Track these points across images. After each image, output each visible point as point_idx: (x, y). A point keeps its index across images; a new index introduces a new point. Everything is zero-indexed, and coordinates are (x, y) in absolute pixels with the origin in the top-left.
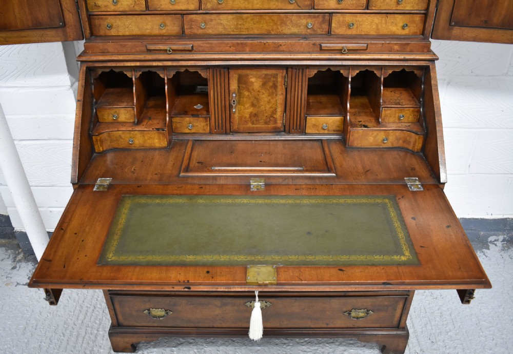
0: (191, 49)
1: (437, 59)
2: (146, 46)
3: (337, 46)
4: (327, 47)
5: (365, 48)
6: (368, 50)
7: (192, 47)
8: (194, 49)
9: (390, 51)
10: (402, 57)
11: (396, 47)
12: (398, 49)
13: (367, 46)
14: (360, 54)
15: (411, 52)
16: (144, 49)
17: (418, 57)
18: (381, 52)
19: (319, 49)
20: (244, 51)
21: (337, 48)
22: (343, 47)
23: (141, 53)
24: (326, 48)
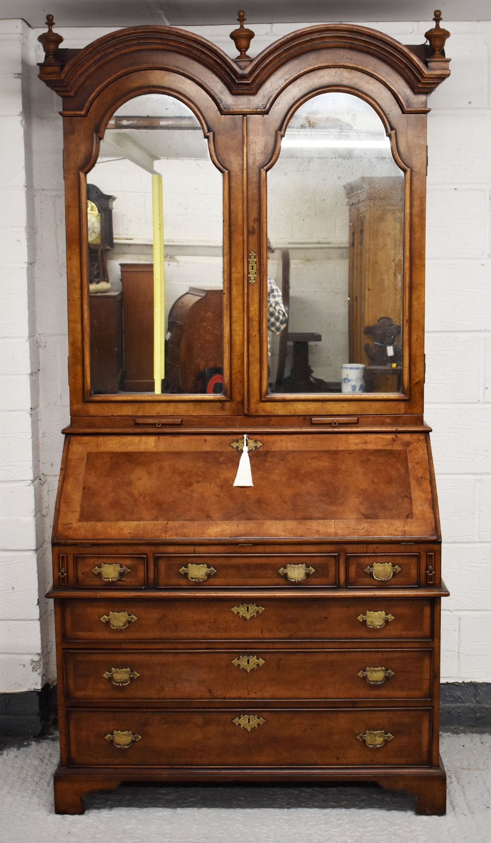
0: (180, 423)
1: (431, 431)
2: (135, 420)
3: (327, 420)
4: (317, 420)
5: (356, 421)
6: (360, 423)
7: (182, 421)
8: (184, 423)
9: (382, 424)
10: (394, 429)
11: (388, 420)
12: (390, 422)
13: (358, 419)
14: (351, 427)
15: (404, 424)
16: (132, 423)
17: (410, 429)
18: (373, 424)
19: (309, 423)
20: (234, 425)
21: (327, 422)
22: (333, 420)
23: (129, 426)
24: (317, 422)
